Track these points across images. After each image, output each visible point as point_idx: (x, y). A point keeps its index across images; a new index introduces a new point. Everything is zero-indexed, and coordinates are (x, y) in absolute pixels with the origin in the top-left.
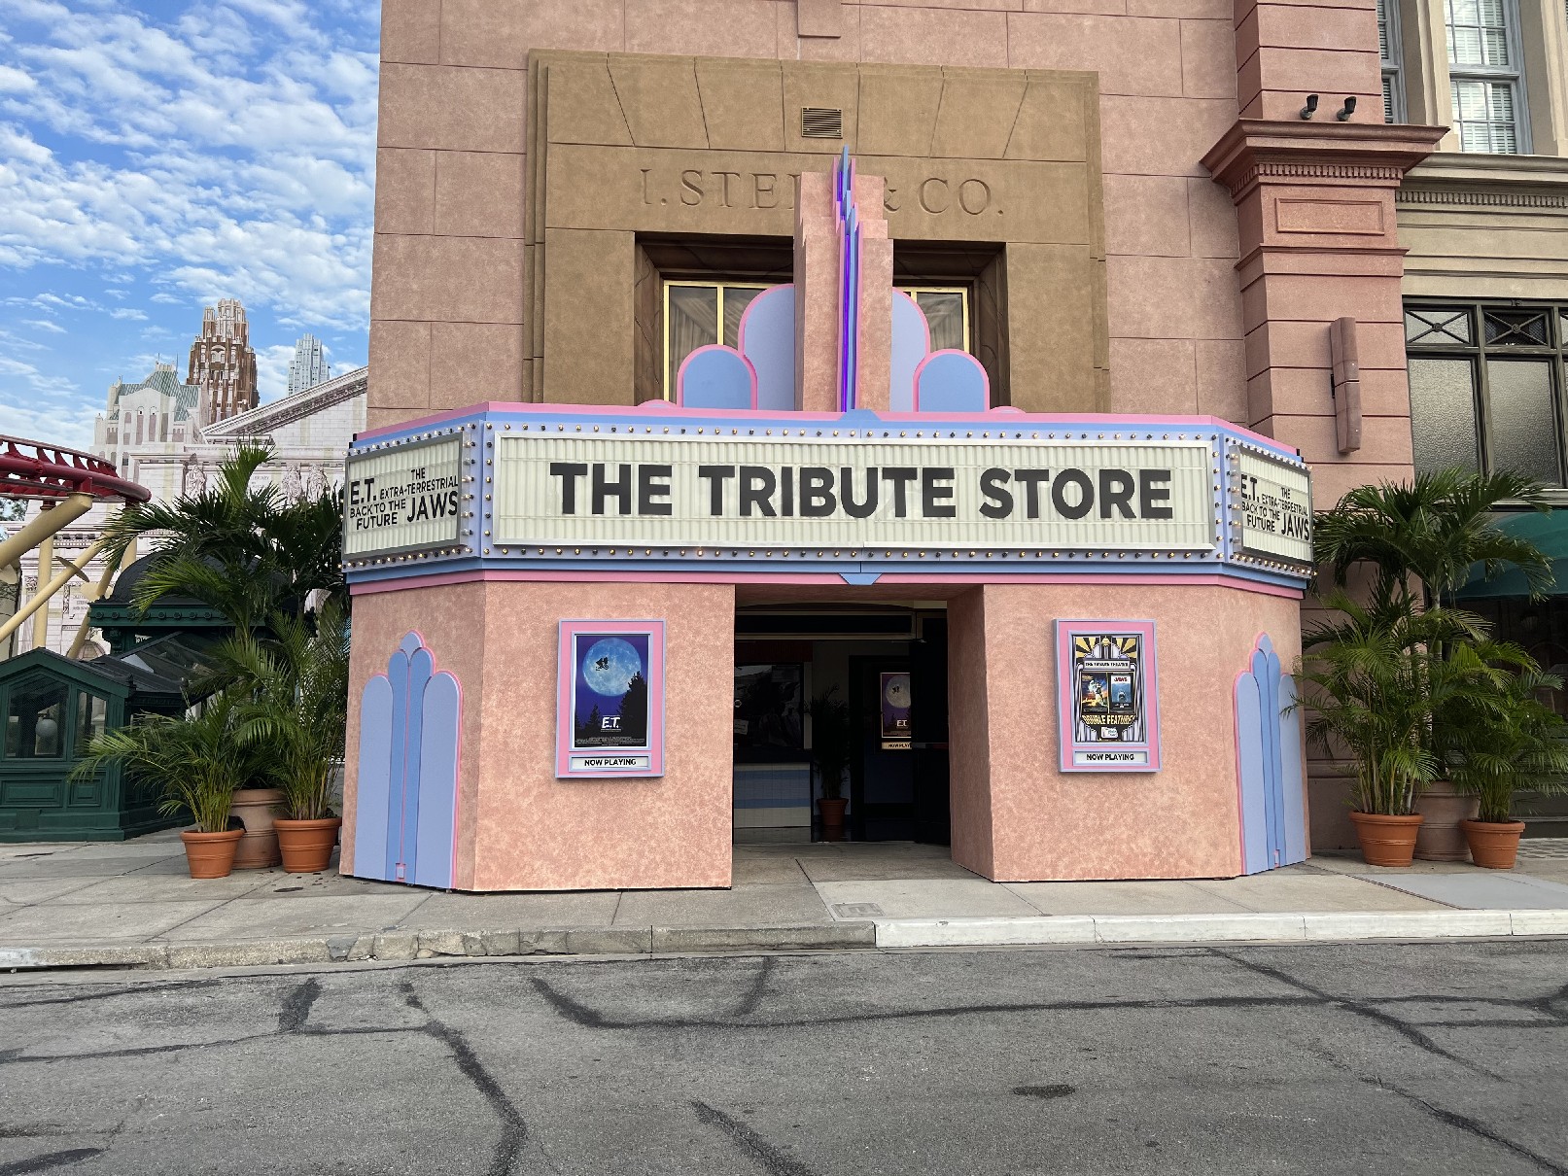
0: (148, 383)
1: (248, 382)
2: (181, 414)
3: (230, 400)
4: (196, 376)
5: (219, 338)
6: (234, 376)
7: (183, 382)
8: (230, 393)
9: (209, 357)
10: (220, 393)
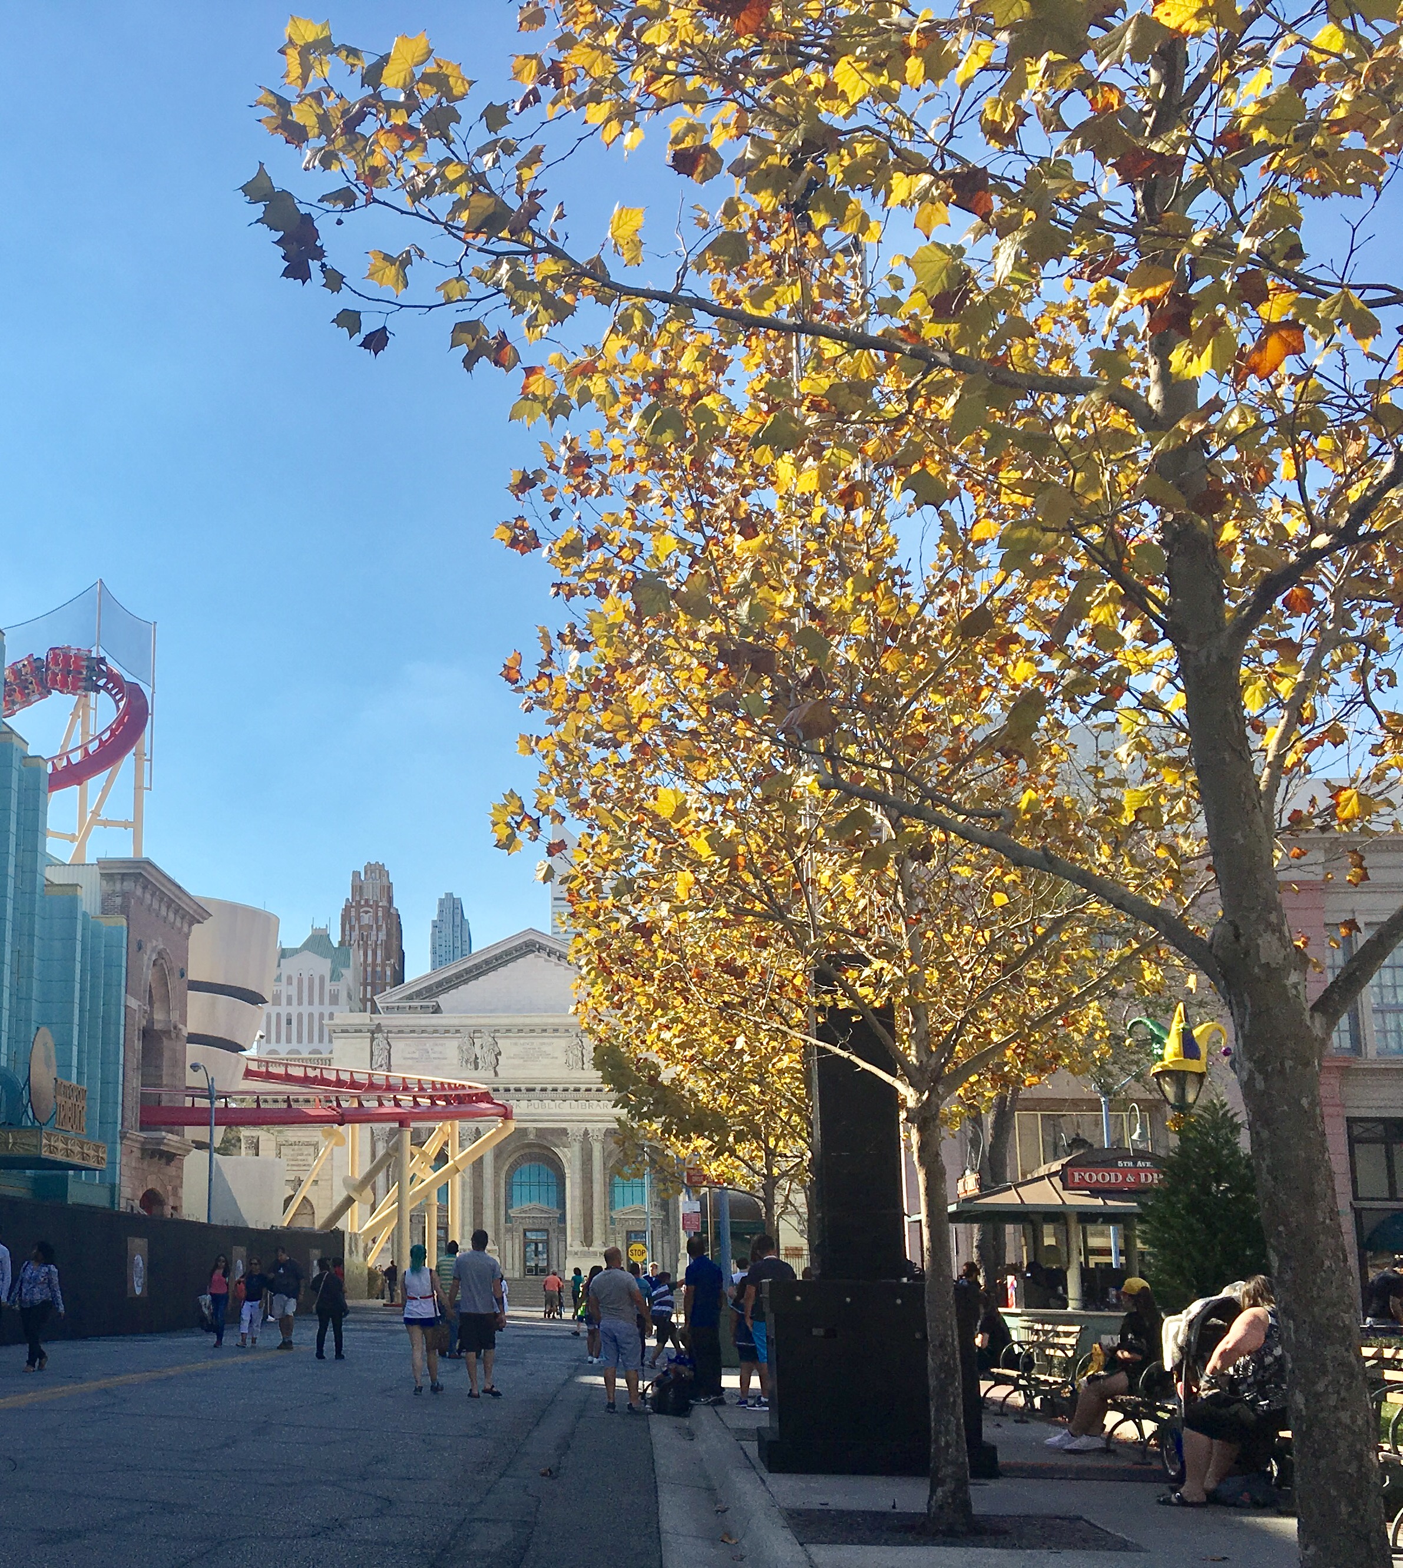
0: (306, 946)
1: (395, 942)
2: (335, 976)
3: (379, 961)
4: (347, 938)
5: (367, 901)
6: (382, 936)
7: (336, 945)
8: (379, 952)
9: (358, 919)
10: (370, 953)
